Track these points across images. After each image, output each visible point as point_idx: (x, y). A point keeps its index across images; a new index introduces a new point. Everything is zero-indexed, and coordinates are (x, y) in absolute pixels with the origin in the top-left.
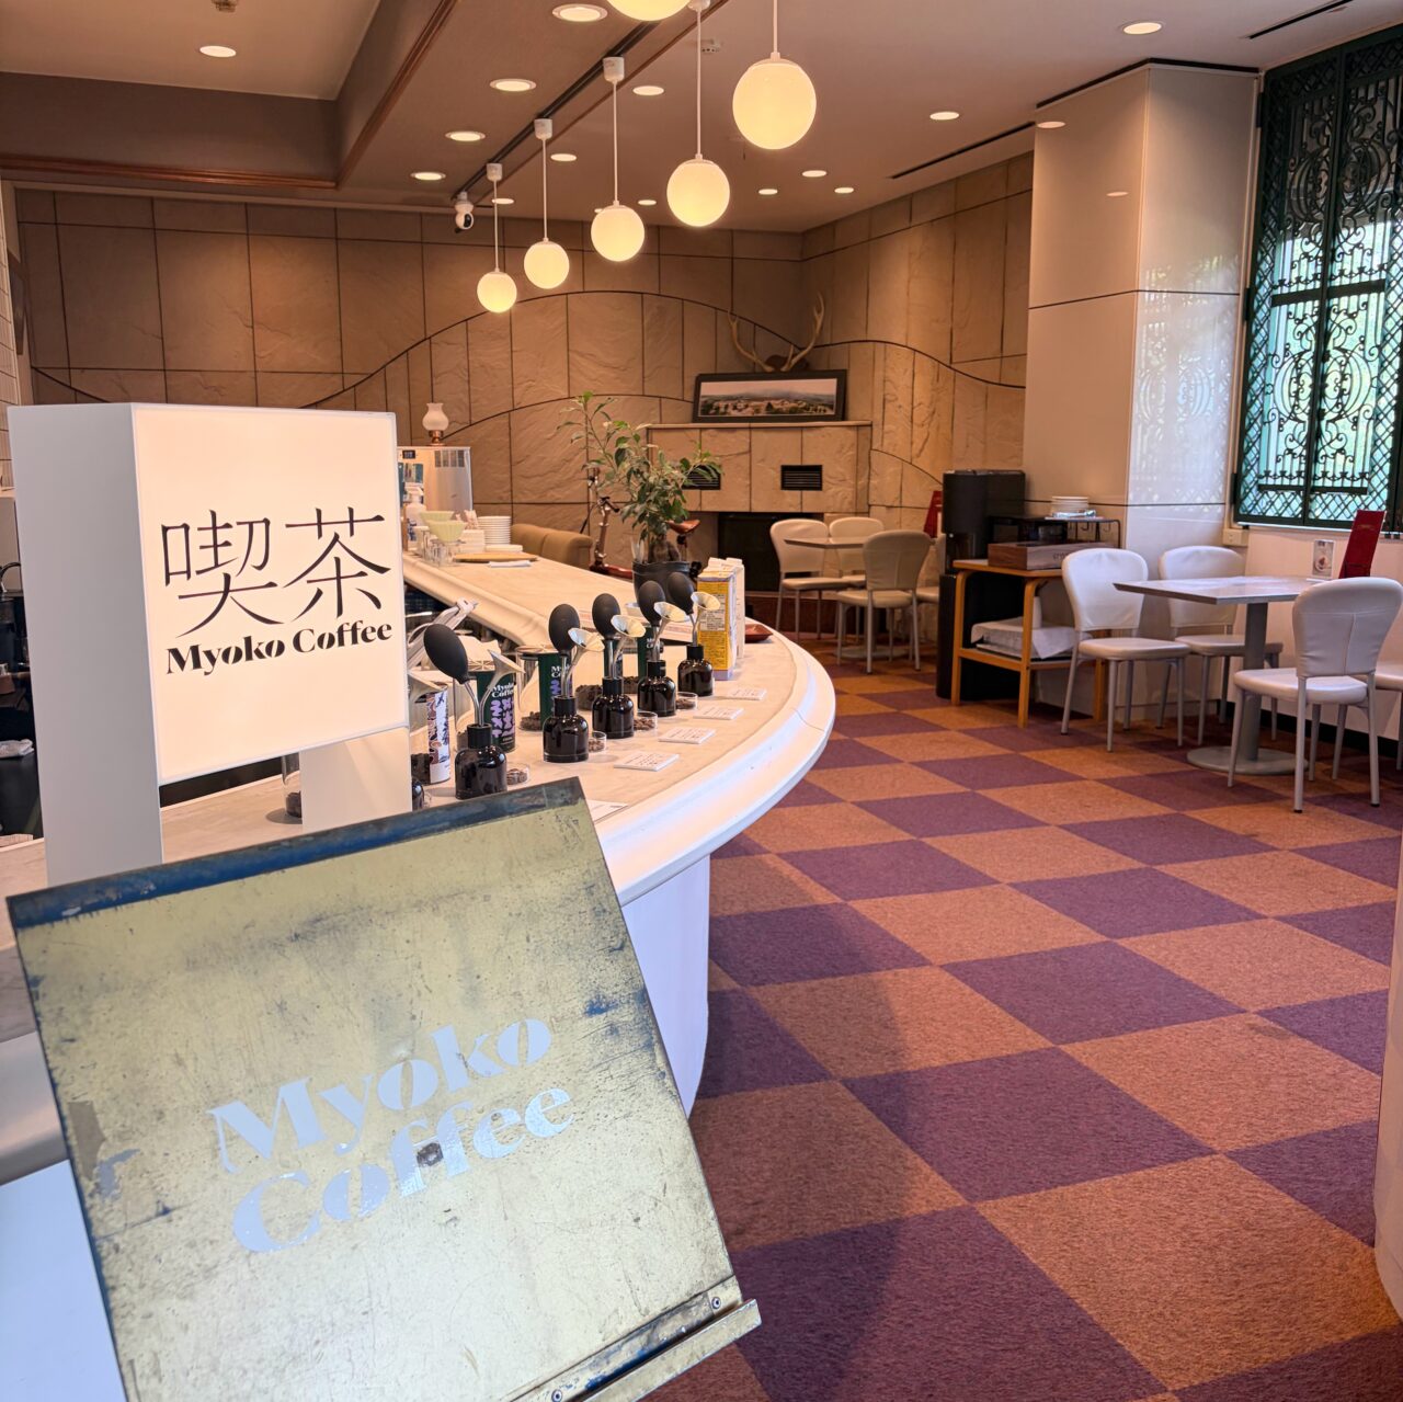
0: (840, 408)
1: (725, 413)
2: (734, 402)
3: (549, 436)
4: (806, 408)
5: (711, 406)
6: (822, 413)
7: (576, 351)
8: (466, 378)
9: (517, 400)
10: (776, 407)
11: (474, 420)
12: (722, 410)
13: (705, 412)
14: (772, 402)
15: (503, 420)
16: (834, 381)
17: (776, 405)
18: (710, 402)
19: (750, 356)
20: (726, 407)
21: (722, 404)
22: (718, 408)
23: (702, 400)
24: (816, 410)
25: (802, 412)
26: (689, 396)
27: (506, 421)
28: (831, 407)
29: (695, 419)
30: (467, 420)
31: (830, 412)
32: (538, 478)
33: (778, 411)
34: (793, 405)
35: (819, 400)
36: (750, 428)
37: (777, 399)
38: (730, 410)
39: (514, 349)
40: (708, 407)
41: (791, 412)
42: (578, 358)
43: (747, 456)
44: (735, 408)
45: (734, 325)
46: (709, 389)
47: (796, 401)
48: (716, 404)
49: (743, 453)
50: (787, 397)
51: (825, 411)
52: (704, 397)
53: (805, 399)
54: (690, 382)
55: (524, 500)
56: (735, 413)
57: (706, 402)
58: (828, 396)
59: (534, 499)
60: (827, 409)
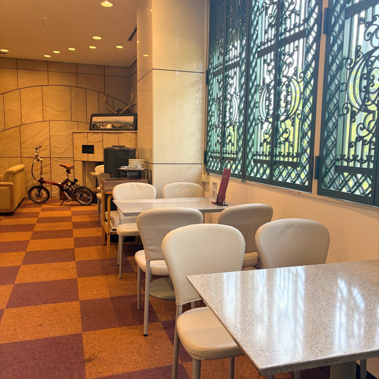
0: (134, 126)
1: (99, 127)
2: (102, 124)
3: (35, 134)
4: (124, 126)
5: (95, 125)
6: (129, 128)
7: (45, 105)
8: (3, 114)
9: (23, 121)
10: (115, 126)
11: (6, 128)
12: (98, 126)
13: (93, 127)
14: (114, 124)
15: (18, 129)
16: (133, 117)
17: (115, 125)
18: (95, 124)
19: (109, 108)
20: (100, 125)
21: (98, 124)
22: (97, 126)
23: (92, 123)
24: (127, 127)
25: (123, 128)
26: (89, 122)
27: (19, 129)
28: (132, 126)
29: (90, 129)
30: (4, 128)
31: (131, 128)
32: (31, 149)
33: (115, 127)
34: (120, 125)
35: (128, 123)
36: (103, 132)
37: (115, 123)
38: (101, 126)
39: (22, 104)
40: (94, 125)
41: (119, 128)
42: (46, 108)
43: (102, 142)
44: (102, 126)
45: (105, 98)
46: (95, 119)
47: (121, 124)
48: (97, 124)
49: (100, 141)
50: (118, 122)
51: (130, 127)
52: (93, 122)
53: (124, 123)
54: (89, 117)
55: (26, 156)
56: (102, 128)
57: (94, 123)
58: (131, 122)
59: (30, 156)
60: (131, 126)
